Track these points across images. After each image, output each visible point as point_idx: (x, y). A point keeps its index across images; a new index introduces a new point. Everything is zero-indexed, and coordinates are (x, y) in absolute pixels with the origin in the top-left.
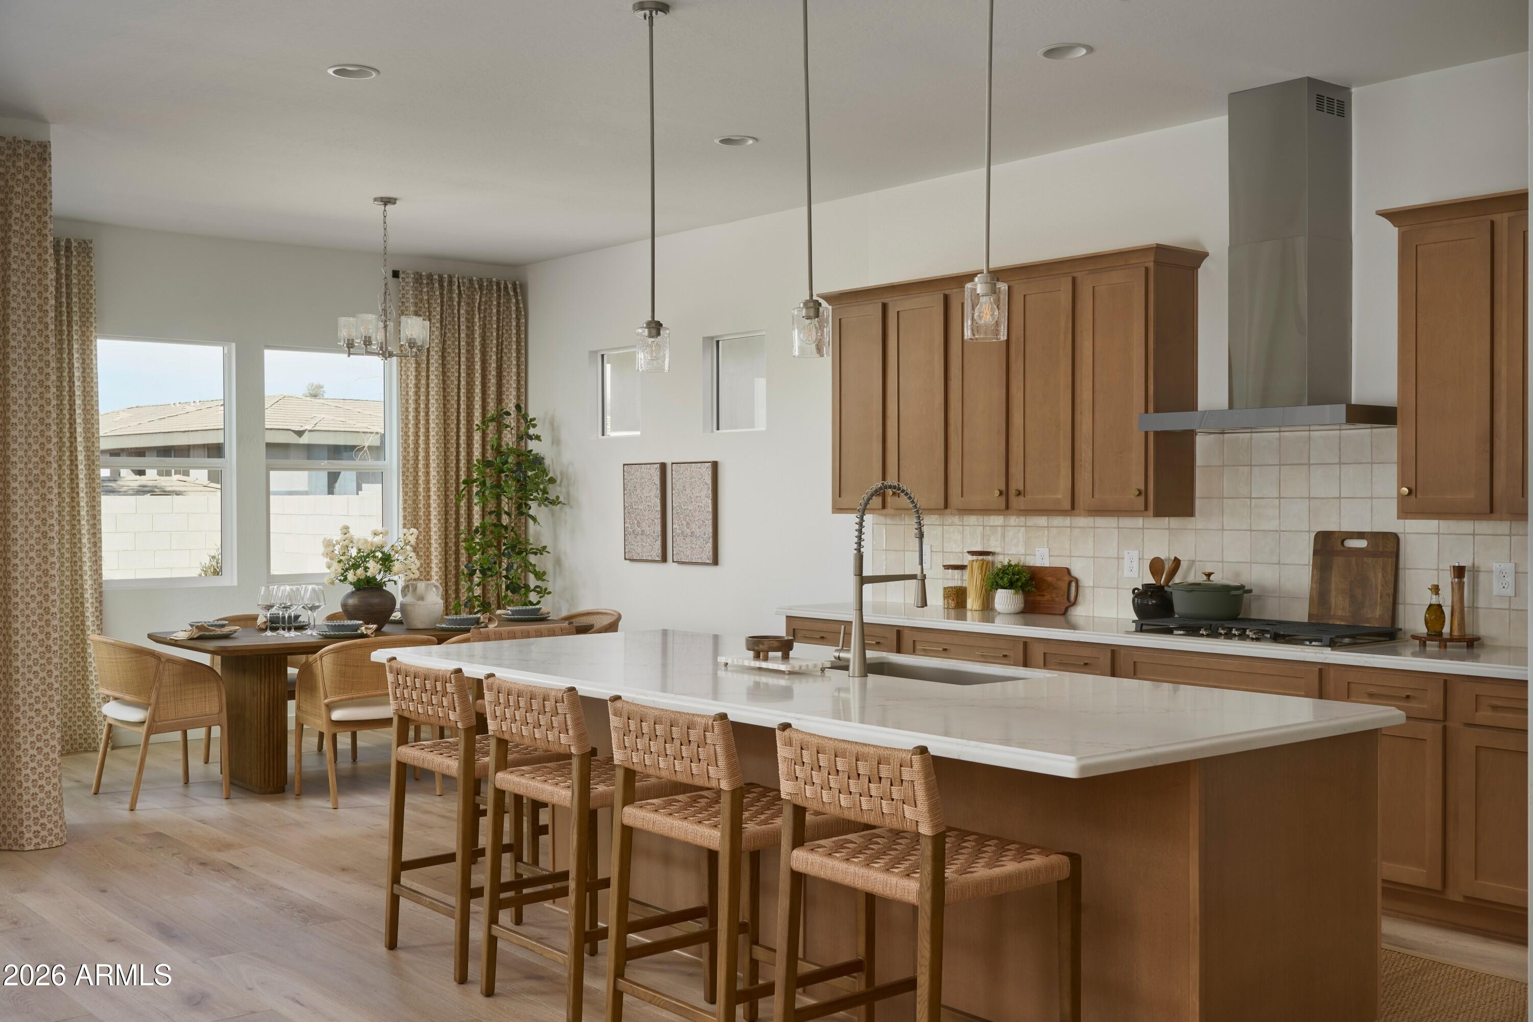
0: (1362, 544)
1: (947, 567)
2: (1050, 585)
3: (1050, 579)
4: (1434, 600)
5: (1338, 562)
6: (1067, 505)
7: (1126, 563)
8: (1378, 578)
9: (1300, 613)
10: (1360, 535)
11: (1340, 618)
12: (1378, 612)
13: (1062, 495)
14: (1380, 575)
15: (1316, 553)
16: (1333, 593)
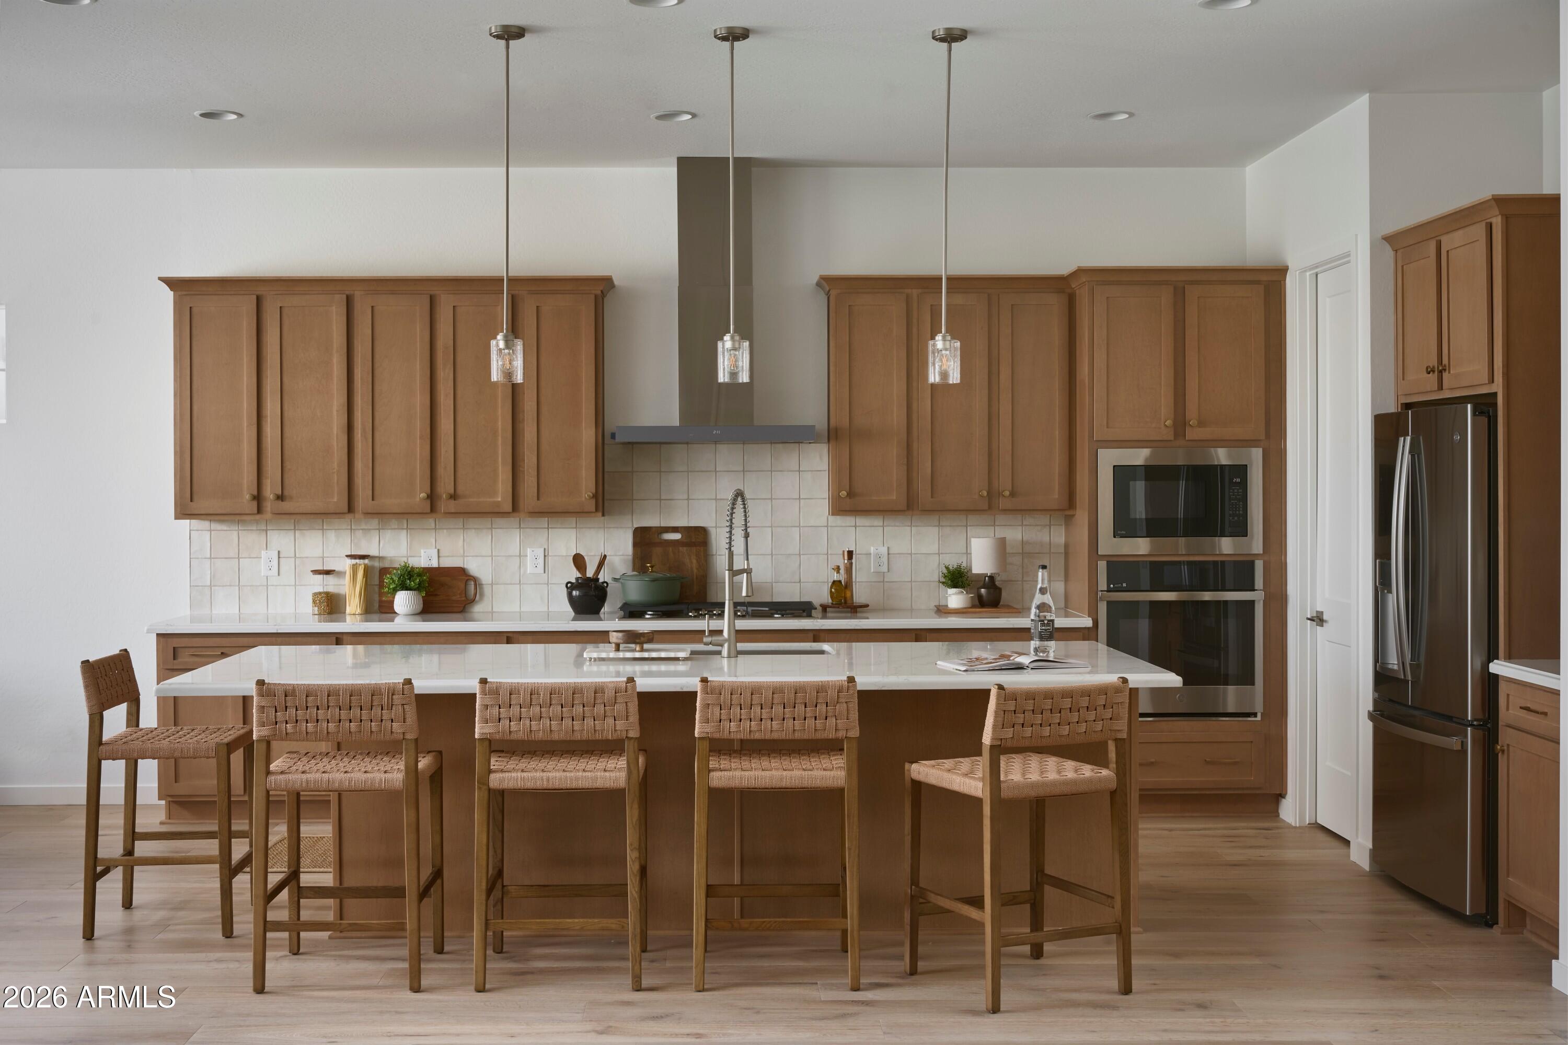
1: (317, 572)
2: (443, 584)
4: (836, 577)
6: (508, 507)
10: (675, 530)
14: (694, 561)
15: (633, 545)
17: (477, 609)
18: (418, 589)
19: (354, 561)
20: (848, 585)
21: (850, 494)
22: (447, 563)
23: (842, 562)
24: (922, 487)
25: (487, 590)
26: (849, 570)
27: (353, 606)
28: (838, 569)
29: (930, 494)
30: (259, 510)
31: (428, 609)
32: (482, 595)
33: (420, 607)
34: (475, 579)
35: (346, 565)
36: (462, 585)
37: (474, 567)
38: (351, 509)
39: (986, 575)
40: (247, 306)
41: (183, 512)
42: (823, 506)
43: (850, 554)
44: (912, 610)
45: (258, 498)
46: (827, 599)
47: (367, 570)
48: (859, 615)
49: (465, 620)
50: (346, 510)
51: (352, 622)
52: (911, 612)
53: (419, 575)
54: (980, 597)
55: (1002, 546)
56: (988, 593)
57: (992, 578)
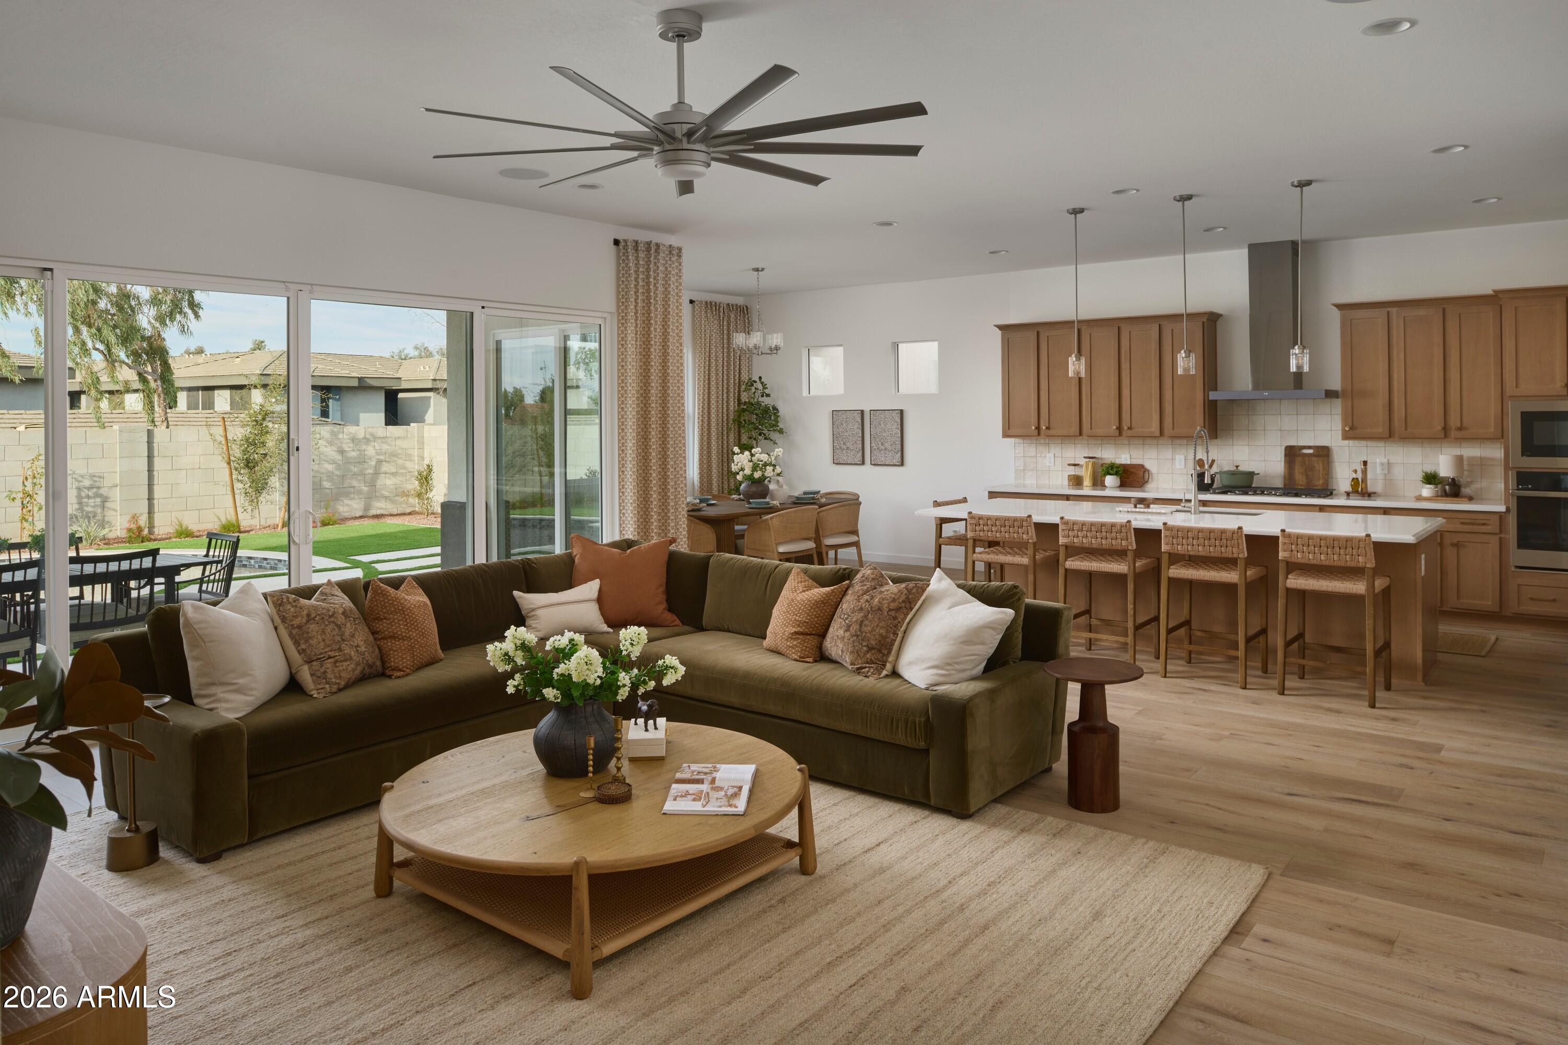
0: (1311, 451)
1: (1069, 465)
2: (1132, 473)
3: (1132, 470)
4: (1354, 476)
5: (1299, 459)
6: (1158, 434)
7: (1177, 461)
8: (1319, 465)
9: (1279, 483)
10: (1309, 447)
11: (1301, 485)
12: (1321, 482)
13: (1154, 428)
14: (1321, 465)
15: (1286, 455)
16: (1297, 474)
17: (1149, 486)
18: (1116, 474)
19: (1087, 460)
20: (1364, 480)
21: (1351, 428)
22: (1135, 462)
23: (1360, 467)
24: (1398, 424)
25: (1155, 476)
26: (1365, 472)
27: (1087, 482)
28: (1356, 471)
29: (1404, 428)
30: (1039, 434)
31: (1123, 485)
32: (1152, 478)
33: (1119, 484)
34: (1148, 471)
35: (1083, 462)
36: (1142, 473)
37: (1148, 465)
38: (1081, 434)
39: (1449, 478)
40: (1032, 335)
41: (1006, 435)
42: (1339, 435)
43: (1365, 463)
44: (1404, 497)
45: (1038, 428)
46: (1349, 489)
47: (1094, 464)
48: (1372, 498)
49: (1144, 491)
50: (1078, 434)
51: (1087, 490)
52: (1404, 498)
53: (1117, 467)
54: (1445, 490)
55: (1459, 460)
56: (1450, 489)
57: (1453, 479)
